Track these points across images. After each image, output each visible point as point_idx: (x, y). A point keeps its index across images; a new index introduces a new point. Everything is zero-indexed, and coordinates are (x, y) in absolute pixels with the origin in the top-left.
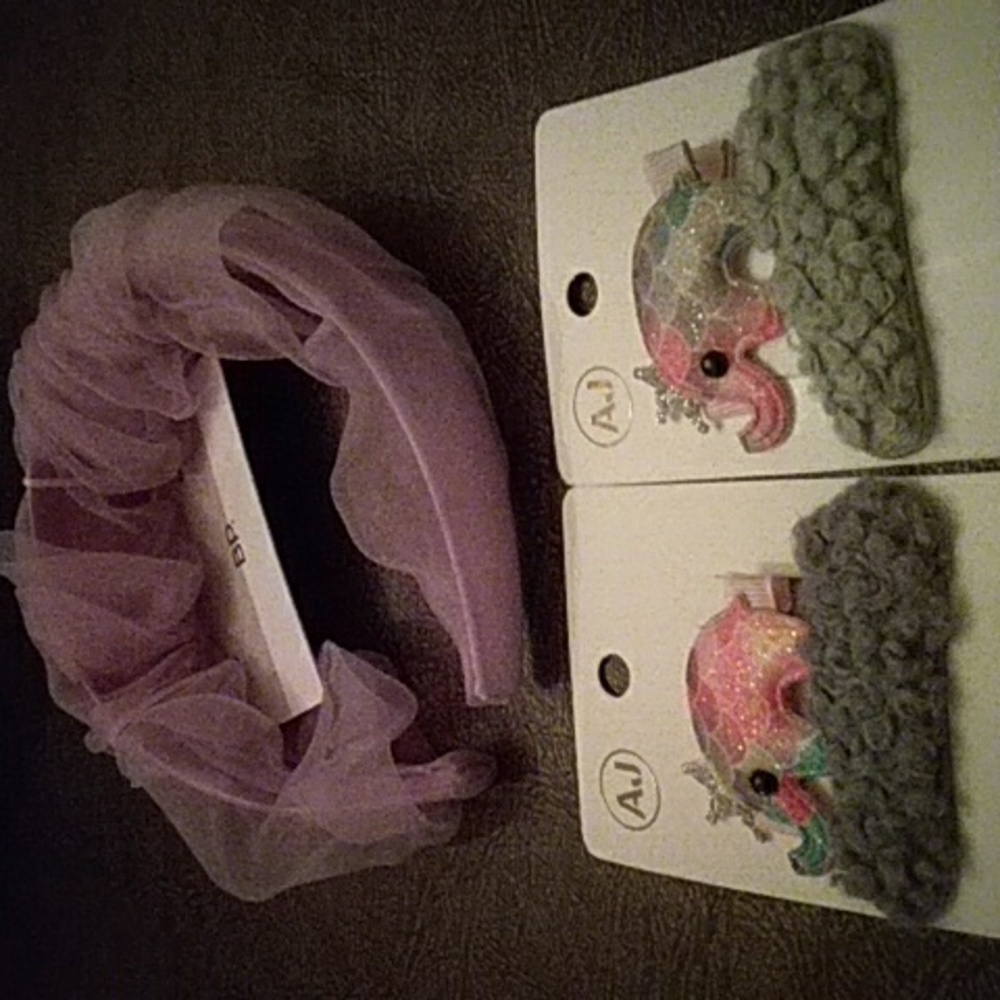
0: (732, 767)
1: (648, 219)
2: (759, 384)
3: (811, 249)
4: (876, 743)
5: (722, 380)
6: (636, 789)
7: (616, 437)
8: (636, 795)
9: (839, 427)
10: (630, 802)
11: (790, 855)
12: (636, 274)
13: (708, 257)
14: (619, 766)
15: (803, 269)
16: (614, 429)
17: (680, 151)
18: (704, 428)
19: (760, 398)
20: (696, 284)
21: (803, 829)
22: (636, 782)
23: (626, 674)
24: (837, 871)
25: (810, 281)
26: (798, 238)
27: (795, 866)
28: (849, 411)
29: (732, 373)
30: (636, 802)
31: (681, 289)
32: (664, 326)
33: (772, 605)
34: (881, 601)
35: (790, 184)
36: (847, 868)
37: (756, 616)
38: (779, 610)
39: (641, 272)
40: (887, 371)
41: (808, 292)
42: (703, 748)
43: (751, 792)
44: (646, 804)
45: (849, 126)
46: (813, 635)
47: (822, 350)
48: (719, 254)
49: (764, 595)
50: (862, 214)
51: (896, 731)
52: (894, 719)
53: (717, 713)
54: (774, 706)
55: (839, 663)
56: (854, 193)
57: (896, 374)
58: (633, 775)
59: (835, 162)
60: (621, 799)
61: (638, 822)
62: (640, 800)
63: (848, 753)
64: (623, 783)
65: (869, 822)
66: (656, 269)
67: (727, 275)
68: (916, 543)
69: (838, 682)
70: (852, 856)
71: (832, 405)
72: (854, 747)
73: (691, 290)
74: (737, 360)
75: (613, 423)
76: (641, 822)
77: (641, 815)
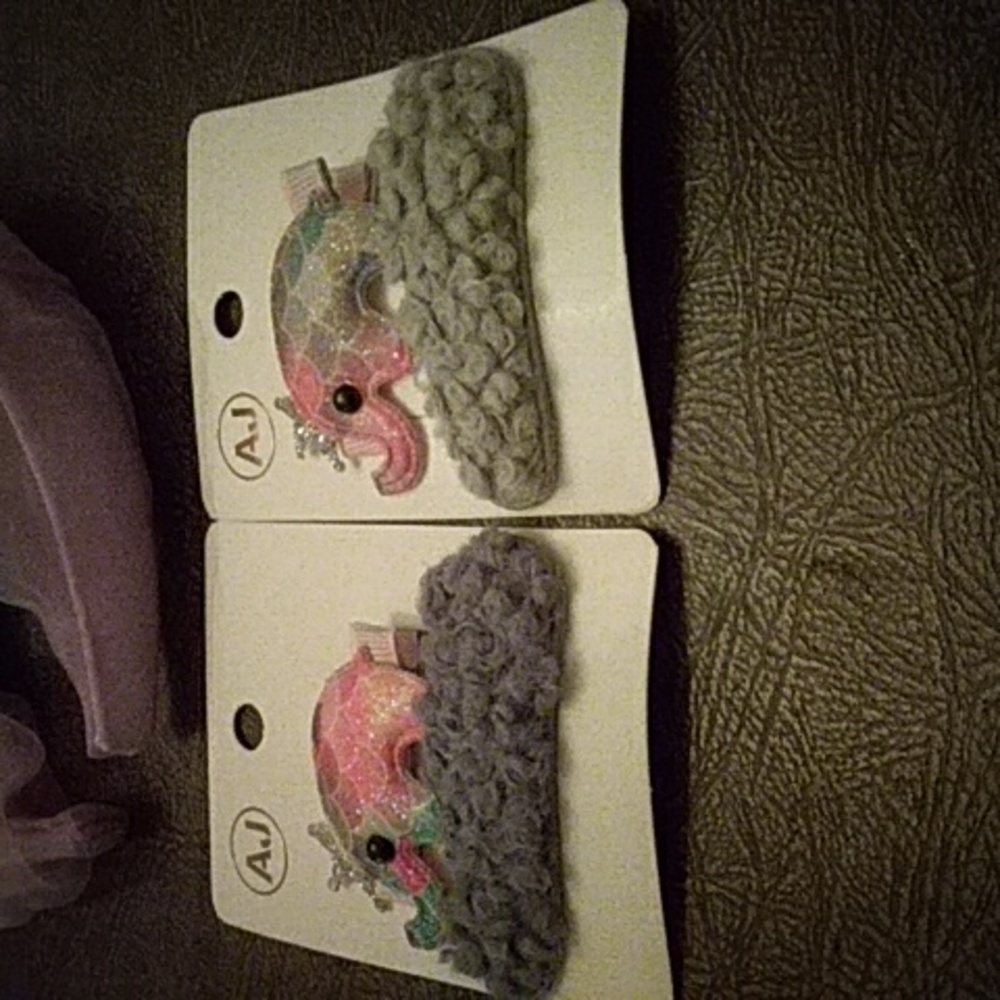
0: (350, 832)
1: (285, 239)
2: (392, 424)
3: (435, 285)
4: (483, 812)
5: (355, 416)
6: (263, 850)
7: (258, 470)
8: (264, 857)
9: (463, 475)
10: (258, 864)
11: (406, 927)
12: (274, 298)
13: (339, 283)
14: (250, 825)
15: (429, 304)
16: (257, 461)
17: (315, 167)
18: (340, 466)
19: (393, 438)
20: (328, 312)
21: (418, 901)
22: (266, 843)
23: (261, 726)
24: (446, 946)
25: (434, 319)
26: (424, 270)
27: (411, 937)
28: (472, 458)
29: (365, 409)
30: (264, 865)
32: (299, 356)
33: (394, 659)
34: (495, 661)
35: (416, 214)
36: (455, 943)
37: (377, 671)
38: (403, 667)
39: (278, 295)
40: (508, 418)
41: (432, 330)
42: (326, 810)
43: (368, 860)
44: (273, 867)
45: (473, 156)
46: (429, 694)
47: (447, 392)
48: (352, 282)
50: (482, 251)
51: (503, 798)
52: (501, 786)
53: (337, 773)
54: (392, 765)
55: (453, 726)
56: (476, 229)
57: (517, 422)
58: (263, 836)
59: (459, 193)
60: (250, 860)
62: (268, 862)
63: (458, 821)
64: (252, 842)
65: (477, 896)
66: (291, 293)
67: (360, 305)
68: (532, 602)
69: (452, 746)
70: (461, 931)
71: (456, 451)
72: (463, 814)
73: (325, 320)
74: (371, 397)
75: (256, 455)
76: (266, 886)
77: (268, 878)
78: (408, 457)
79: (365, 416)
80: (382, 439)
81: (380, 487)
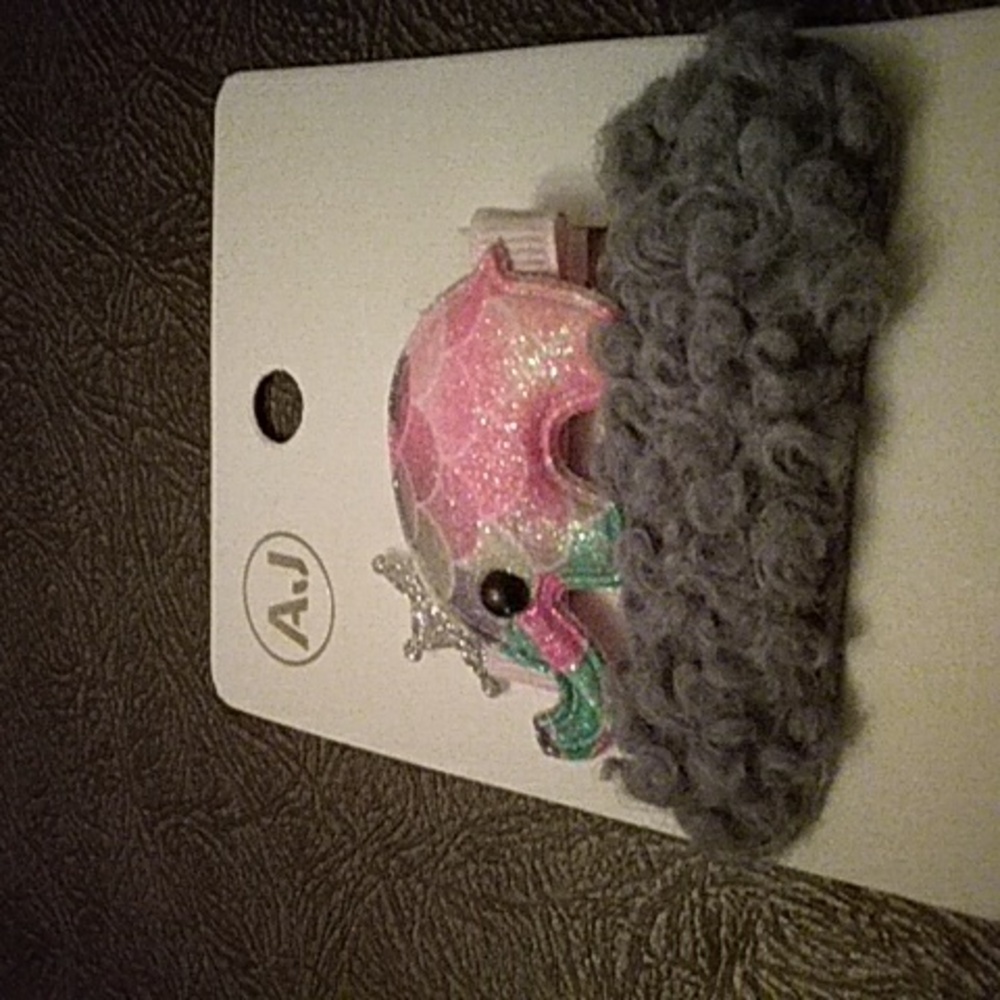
0: (452, 565)
6: (300, 596)
8: (297, 608)
10: (288, 619)
11: (536, 721)
14: (274, 558)
21: (563, 679)
22: (299, 587)
24: (615, 752)
27: (544, 740)
30: (296, 621)
36: (630, 750)
37: (521, 288)
38: (564, 276)
43: (481, 612)
44: (311, 624)
49: (540, 249)
54: (536, 454)
55: (663, 375)
58: (296, 576)
60: (274, 613)
61: (295, 651)
62: (302, 615)
63: (658, 543)
64: (277, 586)
76: (300, 653)
77: (302, 641)
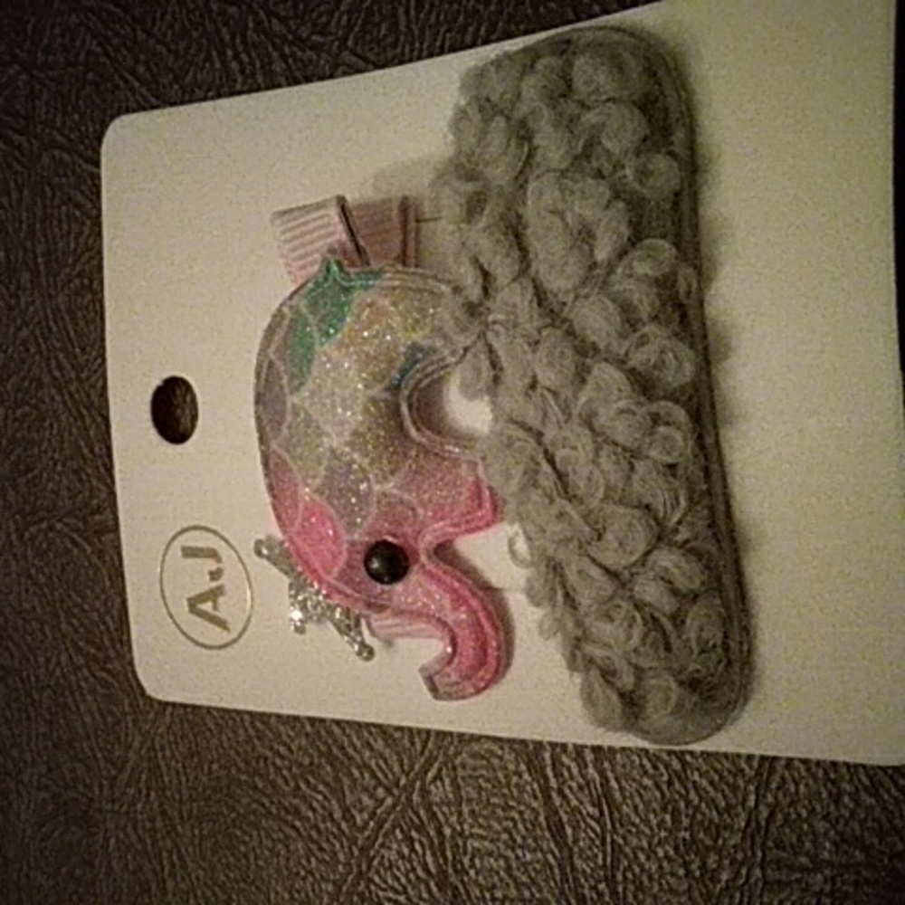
1: (279, 315)
2: (458, 600)
3: (554, 408)
5: (399, 587)
7: (225, 637)
9: (589, 698)
12: (259, 399)
13: (377, 391)
15: (539, 436)
16: (222, 624)
17: (333, 213)
18: (367, 652)
19: (459, 623)
25: (551, 461)
26: (533, 385)
28: (608, 675)
29: (414, 577)
31: (335, 439)
32: (306, 492)
35: (512, 298)
39: (268, 399)
40: (678, 619)
41: (547, 478)
45: (621, 205)
47: (572, 577)
48: (395, 389)
50: (638, 359)
56: (630, 320)
57: (692, 625)
59: (594, 265)
66: (293, 400)
67: (408, 422)
73: (351, 444)
74: (423, 558)
75: (222, 614)
78: (483, 648)
79: (413, 589)
80: (442, 623)
81: (434, 689)
